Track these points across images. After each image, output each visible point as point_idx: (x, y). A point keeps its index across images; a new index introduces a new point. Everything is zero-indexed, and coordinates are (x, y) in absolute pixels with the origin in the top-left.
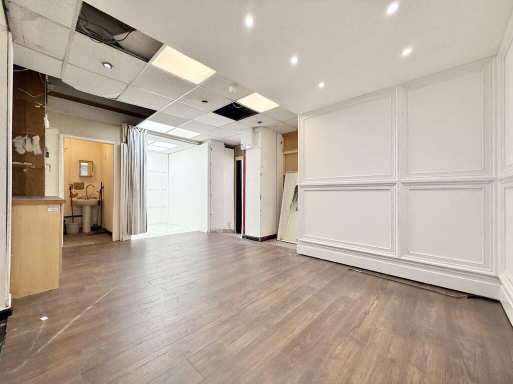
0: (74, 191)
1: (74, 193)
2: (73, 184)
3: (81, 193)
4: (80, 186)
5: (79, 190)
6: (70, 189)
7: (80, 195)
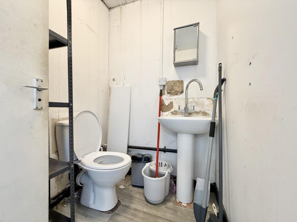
0: (167, 99)
1: (167, 103)
2: (165, 84)
3: (178, 101)
4: (177, 89)
5: (176, 97)
6: (161, 94)
7: (175, 108)
